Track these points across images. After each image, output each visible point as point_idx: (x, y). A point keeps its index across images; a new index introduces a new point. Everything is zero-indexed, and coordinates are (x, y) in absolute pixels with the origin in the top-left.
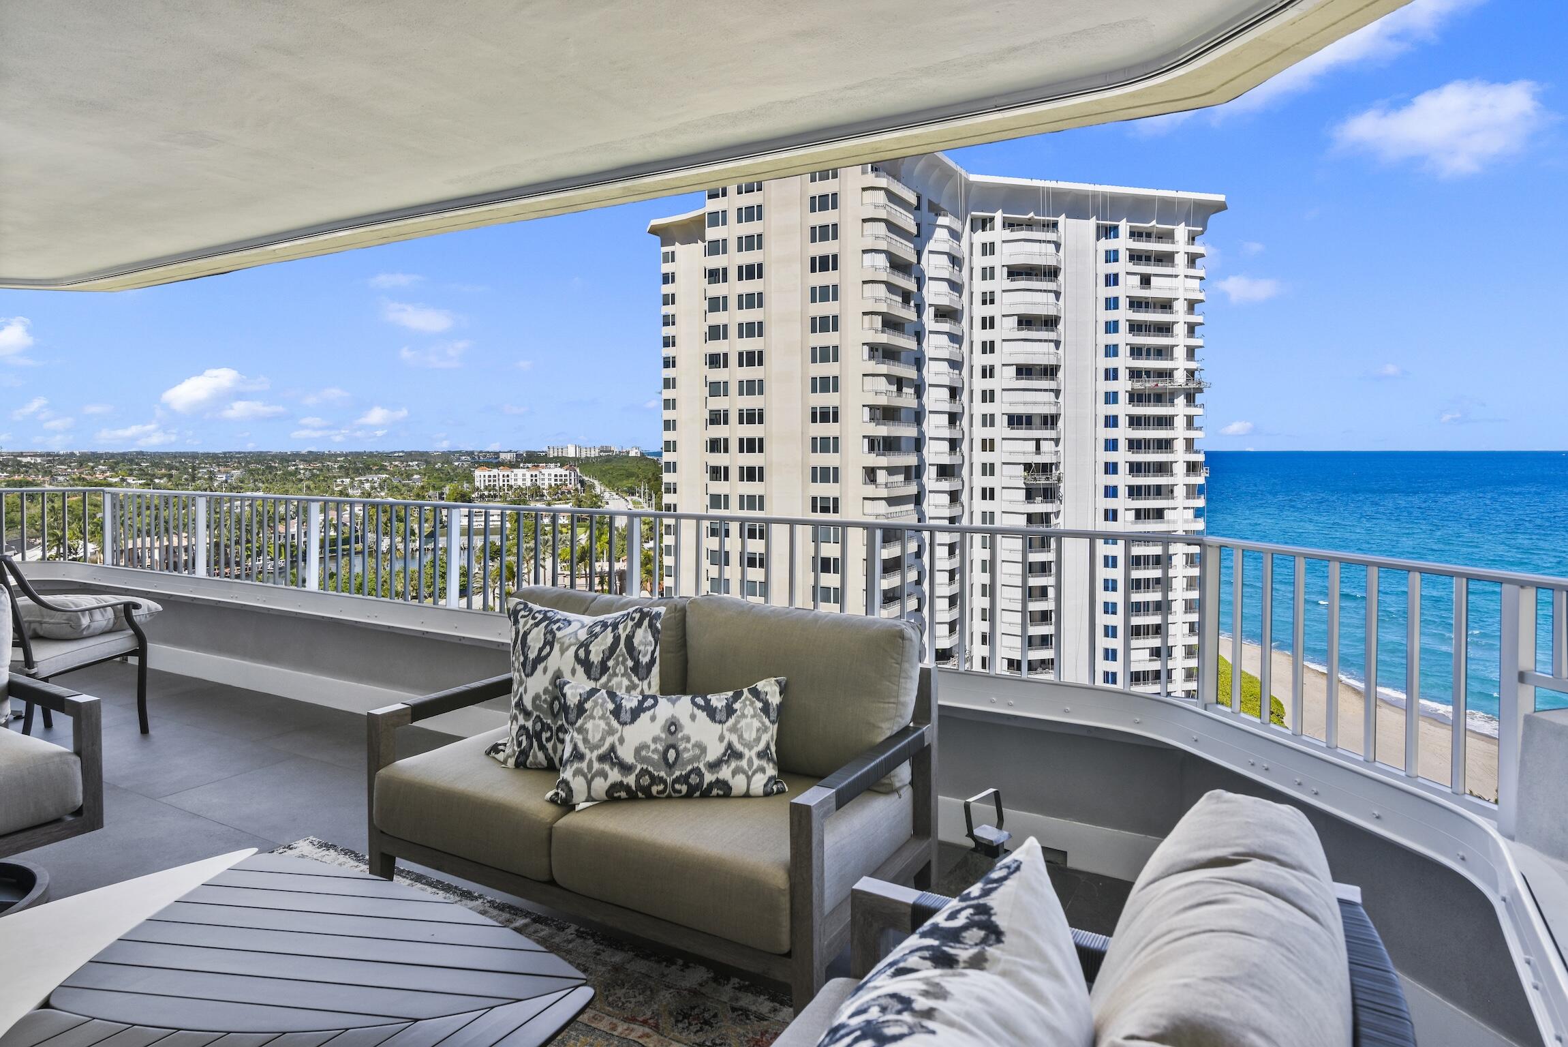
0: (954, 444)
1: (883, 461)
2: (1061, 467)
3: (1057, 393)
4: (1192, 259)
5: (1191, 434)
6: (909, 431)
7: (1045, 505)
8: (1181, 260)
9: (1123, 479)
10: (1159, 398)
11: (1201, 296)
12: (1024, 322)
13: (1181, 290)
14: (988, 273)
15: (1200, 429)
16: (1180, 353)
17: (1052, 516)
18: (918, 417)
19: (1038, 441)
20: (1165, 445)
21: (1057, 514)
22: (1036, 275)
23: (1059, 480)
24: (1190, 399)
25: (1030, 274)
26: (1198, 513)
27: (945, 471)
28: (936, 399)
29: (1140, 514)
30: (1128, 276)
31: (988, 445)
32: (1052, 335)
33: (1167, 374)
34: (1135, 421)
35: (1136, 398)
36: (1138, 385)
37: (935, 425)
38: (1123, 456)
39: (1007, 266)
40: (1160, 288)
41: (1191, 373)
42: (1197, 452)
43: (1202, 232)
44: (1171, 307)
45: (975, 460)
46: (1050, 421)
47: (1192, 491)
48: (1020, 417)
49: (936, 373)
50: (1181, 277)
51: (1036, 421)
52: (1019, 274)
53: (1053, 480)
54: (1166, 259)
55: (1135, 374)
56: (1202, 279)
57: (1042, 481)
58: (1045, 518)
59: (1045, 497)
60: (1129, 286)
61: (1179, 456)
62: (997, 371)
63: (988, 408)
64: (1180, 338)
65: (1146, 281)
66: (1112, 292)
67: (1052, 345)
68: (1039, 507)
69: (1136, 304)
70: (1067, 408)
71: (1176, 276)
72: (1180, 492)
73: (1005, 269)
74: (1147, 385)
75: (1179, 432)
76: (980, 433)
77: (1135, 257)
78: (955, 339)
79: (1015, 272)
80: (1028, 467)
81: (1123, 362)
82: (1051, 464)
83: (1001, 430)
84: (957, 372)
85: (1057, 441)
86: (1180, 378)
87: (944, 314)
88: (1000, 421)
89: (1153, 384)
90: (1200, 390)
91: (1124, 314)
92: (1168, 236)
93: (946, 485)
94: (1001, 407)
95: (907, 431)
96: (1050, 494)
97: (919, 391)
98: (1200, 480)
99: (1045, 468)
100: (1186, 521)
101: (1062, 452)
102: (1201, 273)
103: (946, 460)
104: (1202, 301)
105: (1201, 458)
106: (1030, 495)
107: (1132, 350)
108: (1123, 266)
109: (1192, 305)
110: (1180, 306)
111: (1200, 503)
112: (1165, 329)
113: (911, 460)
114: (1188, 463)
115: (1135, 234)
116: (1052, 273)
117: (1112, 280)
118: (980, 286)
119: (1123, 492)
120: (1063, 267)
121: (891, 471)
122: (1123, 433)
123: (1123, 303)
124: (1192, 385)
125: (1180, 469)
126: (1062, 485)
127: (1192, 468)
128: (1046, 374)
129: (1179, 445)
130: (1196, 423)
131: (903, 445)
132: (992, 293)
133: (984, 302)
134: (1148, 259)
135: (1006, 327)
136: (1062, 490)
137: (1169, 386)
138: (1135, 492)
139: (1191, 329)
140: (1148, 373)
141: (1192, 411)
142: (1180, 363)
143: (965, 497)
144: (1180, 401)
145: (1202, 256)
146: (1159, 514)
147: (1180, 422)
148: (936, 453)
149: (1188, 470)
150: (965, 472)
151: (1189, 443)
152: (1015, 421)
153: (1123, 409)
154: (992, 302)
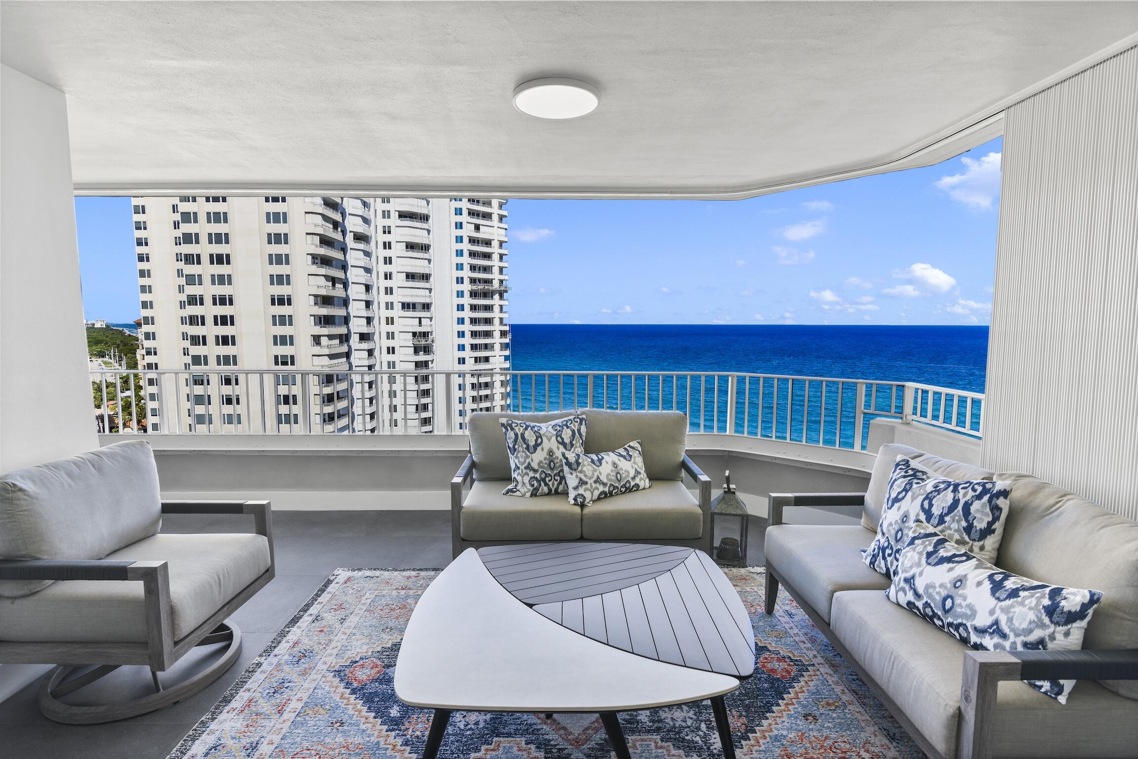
0: (369, 320)
1: (325, 331)
2: (434, 333)
3: (430, 290)
4: (501, 218)
5: (502, 315)
6: (341, 312)
7: (425, 356)
8: (495, 217)
9: (468, 341)
10: (486, 295)
11: (505, 239)
12: (409, 247)
13: (496, 235)
14: (386, 214)
15: (505, 312)
16: (496, 270)
17: (430, 363)
18: (345, 302)
19: (420, 319)
20: (488, 321)
21: (432, 361)
22: (416, 218)
23: (433, 341)
24: (501, 297)
25: (412, 218)
26: (507, 358)
27: (364, 337)
28: (356, 292)
29: (477, 360)
30: (468, 224)
31: (390, 321)
32: (426, 256)
33: (488, 282)
34: (473, 308)
35: (474, 294)
36: (474, 288)
37: (356, 309)
38: (467, 327)
39: (398, 211)
40: (484, 234)
41: (501, 281)
42: (506, 325)
43: (506, 203)
44: (490, 244)
45: (381, 330)
46: (426, 307)
47: (504, 346)
48: (408, 304)
49: (355, 275)
50: (496, 227)
51: (419, 307)
52: (405, 217)
53: (430, 340)
54: (487, 216)
55: (473, 281)
56: (506, 229)
57: (423, 342)
58: (426, 364)
59: (425, 352)
60: (468, 231)
61: (496, 328)
62: (394, 276)
63: (389, 298)
64: (495, 262)
65: (477, 228)
66: (459, 232)
67: (427, 261)
68: (422, 357)
69: (472, 241)
70: (435, 299)
71: (493, 227)
72: (497, 347)
73: (397, 213)
74: (479, 287)
75: (496, 314)
76: (385, 313)
77: (472, 213)
78: (367, 254)
79: (402, 215)
80: (414, 334)
81: (466, 273)
82: (428, 332)
83: (397, 312)
84: (369, 275)
85: (431, 319)
86: (496, 284)
87: (360, 237)
88: (398, 307)
89: (482, 287)
90: (506, 291)
91: (466, 246)
92: (488, 203)
93: (365, 345)
94: (398, 297)
95: (340, 312)
96: (427, 350)
97: (346, 285)
98: (507, 340)
99: (425, 335)
100: (500, 363)
101: (434, 325)
102: (506, 226)
103: (365, 330)
104: (506, 242)
105: (507, 328)
106: (417, 350)
107: (471, 267)
108: (465, 218)
109: (501, 243)
110: (495, 244)
111: (507, 353)
112: (487, 256)
113: (343, 330)
114: (501, 331)
115: (471, 200)
116: (425, 218)
117: (459, 226)
118: (381, 222)
119: (468, 347)
120: (431, 215)
121: (331, 337)
122: (467, 314)
123: (466, 240)
124: (502, 288)
125: (497, 334)
126: (434, 344)
127: (503, 334)
128: (423, 279)
129: (497, 321)
130: (504, 309)
131: (337, 321)
132: (389, 227)
133: (384, 232)
134: (478, 215)
135: (398, 250)
136: (434, 348)
137: (491, 288)
138: (474, 347)
139: (501, 257)
140: (479, 280)
141: (502, 302)
142: (495, 276)
143: (376, 353)
144: (497, 297)
145: (506, 216)
146: (487, 359)
147: (496, 309)
148: (357, 326)
149: (501, 335)
150: (376, 337)
151: (501, 319)
152: (406, 306)
153: (467, 301)
154: (389, 232)
